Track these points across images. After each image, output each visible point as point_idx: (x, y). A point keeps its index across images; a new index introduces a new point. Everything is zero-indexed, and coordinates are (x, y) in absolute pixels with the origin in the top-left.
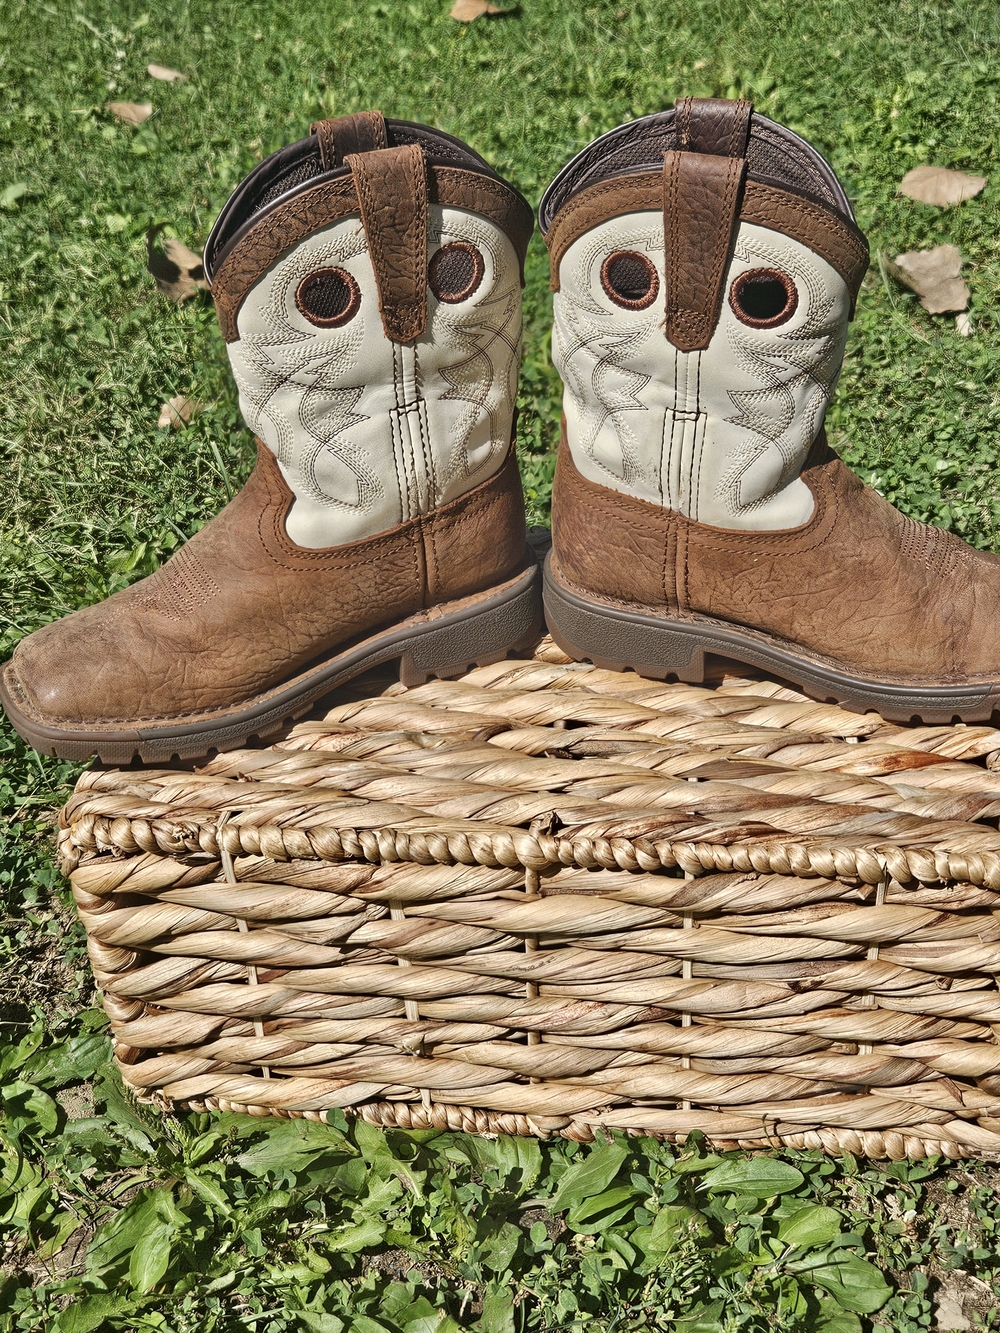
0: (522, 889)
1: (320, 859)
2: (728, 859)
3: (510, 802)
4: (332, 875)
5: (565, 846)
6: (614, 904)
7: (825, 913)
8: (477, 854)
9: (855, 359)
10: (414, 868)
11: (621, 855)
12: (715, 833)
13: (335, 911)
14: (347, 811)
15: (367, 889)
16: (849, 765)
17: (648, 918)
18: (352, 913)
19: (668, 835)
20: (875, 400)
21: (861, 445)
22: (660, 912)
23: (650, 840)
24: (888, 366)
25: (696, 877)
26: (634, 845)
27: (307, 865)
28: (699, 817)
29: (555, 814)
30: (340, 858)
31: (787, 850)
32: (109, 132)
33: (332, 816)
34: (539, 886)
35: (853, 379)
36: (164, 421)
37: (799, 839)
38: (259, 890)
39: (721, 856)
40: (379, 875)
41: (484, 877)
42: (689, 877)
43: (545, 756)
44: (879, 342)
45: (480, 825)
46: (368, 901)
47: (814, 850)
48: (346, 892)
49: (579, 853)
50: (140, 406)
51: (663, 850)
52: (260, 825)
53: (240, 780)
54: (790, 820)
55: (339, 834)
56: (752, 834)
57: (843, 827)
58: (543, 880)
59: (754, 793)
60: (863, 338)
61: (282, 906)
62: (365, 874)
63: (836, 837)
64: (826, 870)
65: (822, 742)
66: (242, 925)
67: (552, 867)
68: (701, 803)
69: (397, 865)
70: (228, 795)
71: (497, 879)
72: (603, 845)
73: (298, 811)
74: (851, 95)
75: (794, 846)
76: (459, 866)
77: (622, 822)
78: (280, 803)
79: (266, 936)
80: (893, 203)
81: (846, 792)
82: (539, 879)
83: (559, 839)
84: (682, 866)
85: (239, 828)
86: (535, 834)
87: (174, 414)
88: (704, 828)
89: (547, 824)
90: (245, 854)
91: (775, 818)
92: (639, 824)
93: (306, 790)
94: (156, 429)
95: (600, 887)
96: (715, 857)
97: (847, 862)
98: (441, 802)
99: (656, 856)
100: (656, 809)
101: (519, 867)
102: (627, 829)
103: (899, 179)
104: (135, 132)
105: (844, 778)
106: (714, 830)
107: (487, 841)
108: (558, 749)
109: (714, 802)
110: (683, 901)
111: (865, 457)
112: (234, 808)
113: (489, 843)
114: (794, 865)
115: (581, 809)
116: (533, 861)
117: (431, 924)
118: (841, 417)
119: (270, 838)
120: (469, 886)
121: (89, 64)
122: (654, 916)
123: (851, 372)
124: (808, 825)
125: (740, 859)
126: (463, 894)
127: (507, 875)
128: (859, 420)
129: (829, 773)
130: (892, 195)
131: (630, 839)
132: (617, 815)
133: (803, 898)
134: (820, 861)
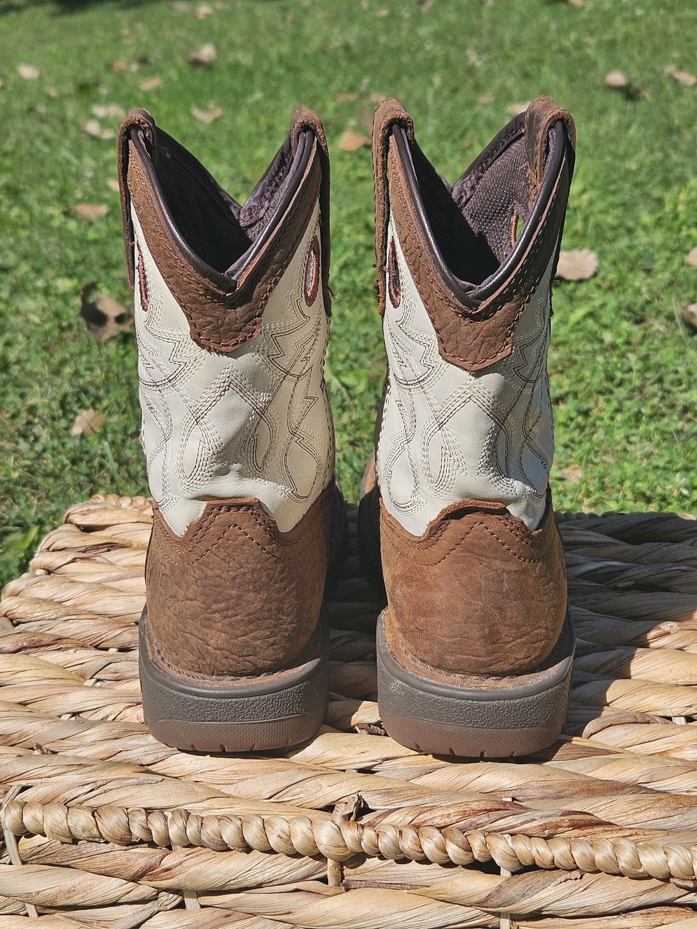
0: (324, 880)
1: (107, 842)
2: (549, 855)
3: (313, 782)
4: (118, 861)
5: (369, 834)
6: (424, 900)
7: (658, 920)
8: (274, 842)
9: (656, 386)
10: (206, 854)
11: (429, 847)
12: (534, 824)
13: (123, 900)
14: (138, 789)
15: (155, 877)
16: (679, 749)
17: (461, 918)
18: (144, 901)
19: (482, 825)
20: (676, 418)
21: (665, 452)
22: (475, 912)
23: (463, 831)
24: (685, 391)
25: (513, 874)
26: (444, 836)
27: (93, 848)
28: (515, 805)
29: (360, 798)
30: (129, 842)
31: (615, 846)
32: (72, 225)
33: (123, 794)
34: (343, 877)
35: (656, 401)
36: (76, 430)
37: (628, 833)
38: (45, 873)
39: (539, 851)
40: (168, 861)
41: (282, 867)
42: (505, 873)
43: (356, 732)
44: (676, 372)
45: (281, 807)
46: (160, 890)
47: (645, 847)
48: (135, 879)
49: (384, 844)
50: (60, 418)
51: (476, 844)
52: (46, 803)
53: (37, 752)
54: (617, 810)
55: (127, 815)
56: (576, 826)
57: (676, 821)
58: (347, 871)
59: (576, 778)
60: (663, 369)
61: (69, 892)
62: (153, 860)
63: (668, 831)
64: (660, 872)
65: (648, 723)
66: (31, 910)
67: (358, 858)
68: (519, 788)
69: (189, 850)
70: (20, 768)
71: (296, 869)
72: (410, 834)
73: (87, 788)
74: (646, 196)
75: (622, 842)
76: (255, 854)
77: (432, 808)
78: (73, 777)
79: (55, 923)
80: (683, 269)
81: (676, 779)
82: (342, 870)
83: (363, 827)
84: (498, 861)
85: (23, 805)
86: (338, 820)
87: (85, 425)
88: (521, 818)
89: (351, 809)
90: (30, 835)
91: (601, 808)
92: (451, 811)
93: (100, 764)
94: (69, 436)
95: (407, 881)
96: (534, 852)
97: (682, 863)
98: (242, 780)
99: (469, 849)
100: (470, 793)
101: (319, 856)
102: (438, 818)
103: (687, 252)
104: (91, 224)
105: (673, 763)
106: (533, 820)
107: (285, 826)
108: (369, 725)
109: (533, 788)
110: (498, 901)
111: (669, 462)
112: (24, 783)
113: (286, 830)
114: (622, 864)
115: (389, 792)
116: (335, 852)
117: (227, 916)
118: (646, 430)
119: (55, 818)
120: (266, 876)
121: (65, 180)
122: (468, 916)
123: (655, 395)
124: (636, 817)
125: (562, 855)
126: (260, 886)
127: (308, 864)
128: (663, 433)
129: (657, 758)
130: (683, 264)
131: (440, 828)
132: (427, 800)
133: (633, 902)
134: (651, 860)
